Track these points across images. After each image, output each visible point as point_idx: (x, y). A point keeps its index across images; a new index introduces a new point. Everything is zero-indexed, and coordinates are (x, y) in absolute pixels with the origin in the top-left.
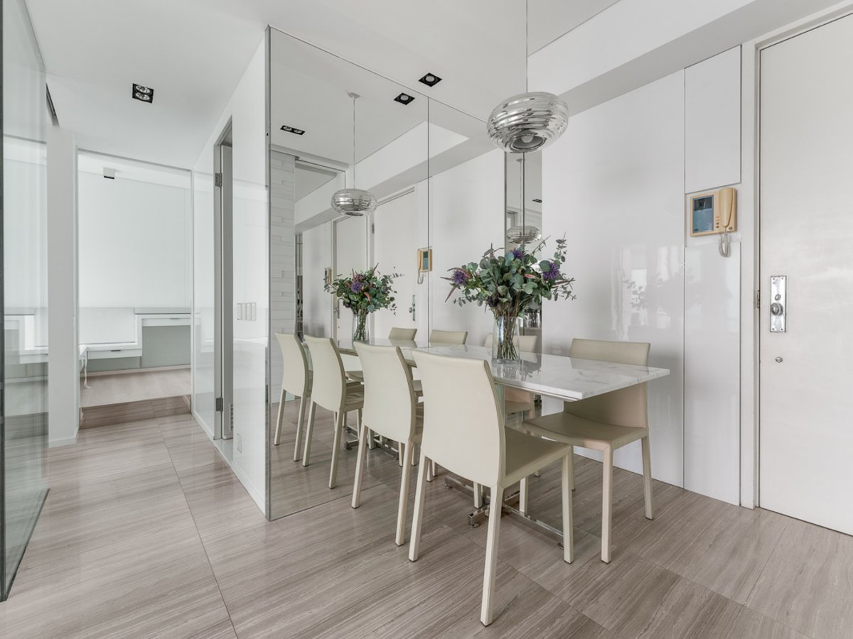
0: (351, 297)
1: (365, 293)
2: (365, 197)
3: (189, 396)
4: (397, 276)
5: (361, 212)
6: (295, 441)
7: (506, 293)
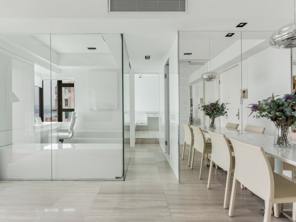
0: (208, 112)
1: (214, 111)
2: (214, 74)
3: (159, 139)
4: (228, 104)
5: (213, 80)
6: (188, 159)
7: (282, 116)
